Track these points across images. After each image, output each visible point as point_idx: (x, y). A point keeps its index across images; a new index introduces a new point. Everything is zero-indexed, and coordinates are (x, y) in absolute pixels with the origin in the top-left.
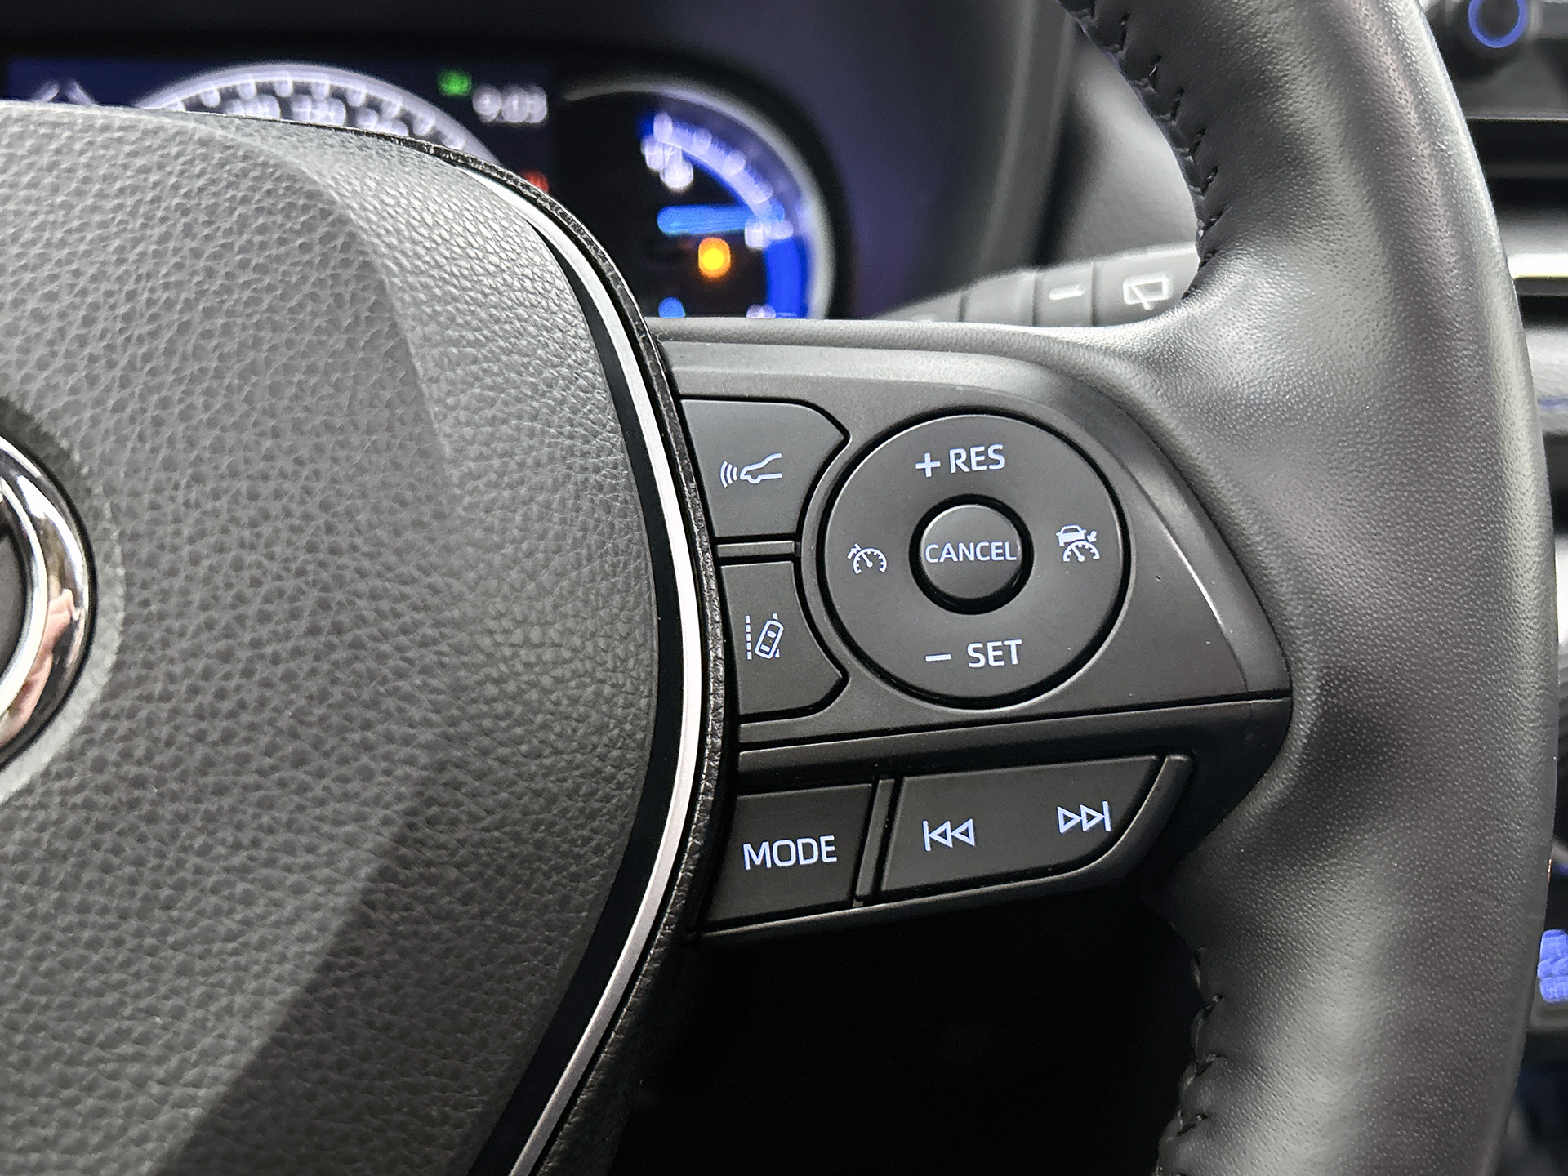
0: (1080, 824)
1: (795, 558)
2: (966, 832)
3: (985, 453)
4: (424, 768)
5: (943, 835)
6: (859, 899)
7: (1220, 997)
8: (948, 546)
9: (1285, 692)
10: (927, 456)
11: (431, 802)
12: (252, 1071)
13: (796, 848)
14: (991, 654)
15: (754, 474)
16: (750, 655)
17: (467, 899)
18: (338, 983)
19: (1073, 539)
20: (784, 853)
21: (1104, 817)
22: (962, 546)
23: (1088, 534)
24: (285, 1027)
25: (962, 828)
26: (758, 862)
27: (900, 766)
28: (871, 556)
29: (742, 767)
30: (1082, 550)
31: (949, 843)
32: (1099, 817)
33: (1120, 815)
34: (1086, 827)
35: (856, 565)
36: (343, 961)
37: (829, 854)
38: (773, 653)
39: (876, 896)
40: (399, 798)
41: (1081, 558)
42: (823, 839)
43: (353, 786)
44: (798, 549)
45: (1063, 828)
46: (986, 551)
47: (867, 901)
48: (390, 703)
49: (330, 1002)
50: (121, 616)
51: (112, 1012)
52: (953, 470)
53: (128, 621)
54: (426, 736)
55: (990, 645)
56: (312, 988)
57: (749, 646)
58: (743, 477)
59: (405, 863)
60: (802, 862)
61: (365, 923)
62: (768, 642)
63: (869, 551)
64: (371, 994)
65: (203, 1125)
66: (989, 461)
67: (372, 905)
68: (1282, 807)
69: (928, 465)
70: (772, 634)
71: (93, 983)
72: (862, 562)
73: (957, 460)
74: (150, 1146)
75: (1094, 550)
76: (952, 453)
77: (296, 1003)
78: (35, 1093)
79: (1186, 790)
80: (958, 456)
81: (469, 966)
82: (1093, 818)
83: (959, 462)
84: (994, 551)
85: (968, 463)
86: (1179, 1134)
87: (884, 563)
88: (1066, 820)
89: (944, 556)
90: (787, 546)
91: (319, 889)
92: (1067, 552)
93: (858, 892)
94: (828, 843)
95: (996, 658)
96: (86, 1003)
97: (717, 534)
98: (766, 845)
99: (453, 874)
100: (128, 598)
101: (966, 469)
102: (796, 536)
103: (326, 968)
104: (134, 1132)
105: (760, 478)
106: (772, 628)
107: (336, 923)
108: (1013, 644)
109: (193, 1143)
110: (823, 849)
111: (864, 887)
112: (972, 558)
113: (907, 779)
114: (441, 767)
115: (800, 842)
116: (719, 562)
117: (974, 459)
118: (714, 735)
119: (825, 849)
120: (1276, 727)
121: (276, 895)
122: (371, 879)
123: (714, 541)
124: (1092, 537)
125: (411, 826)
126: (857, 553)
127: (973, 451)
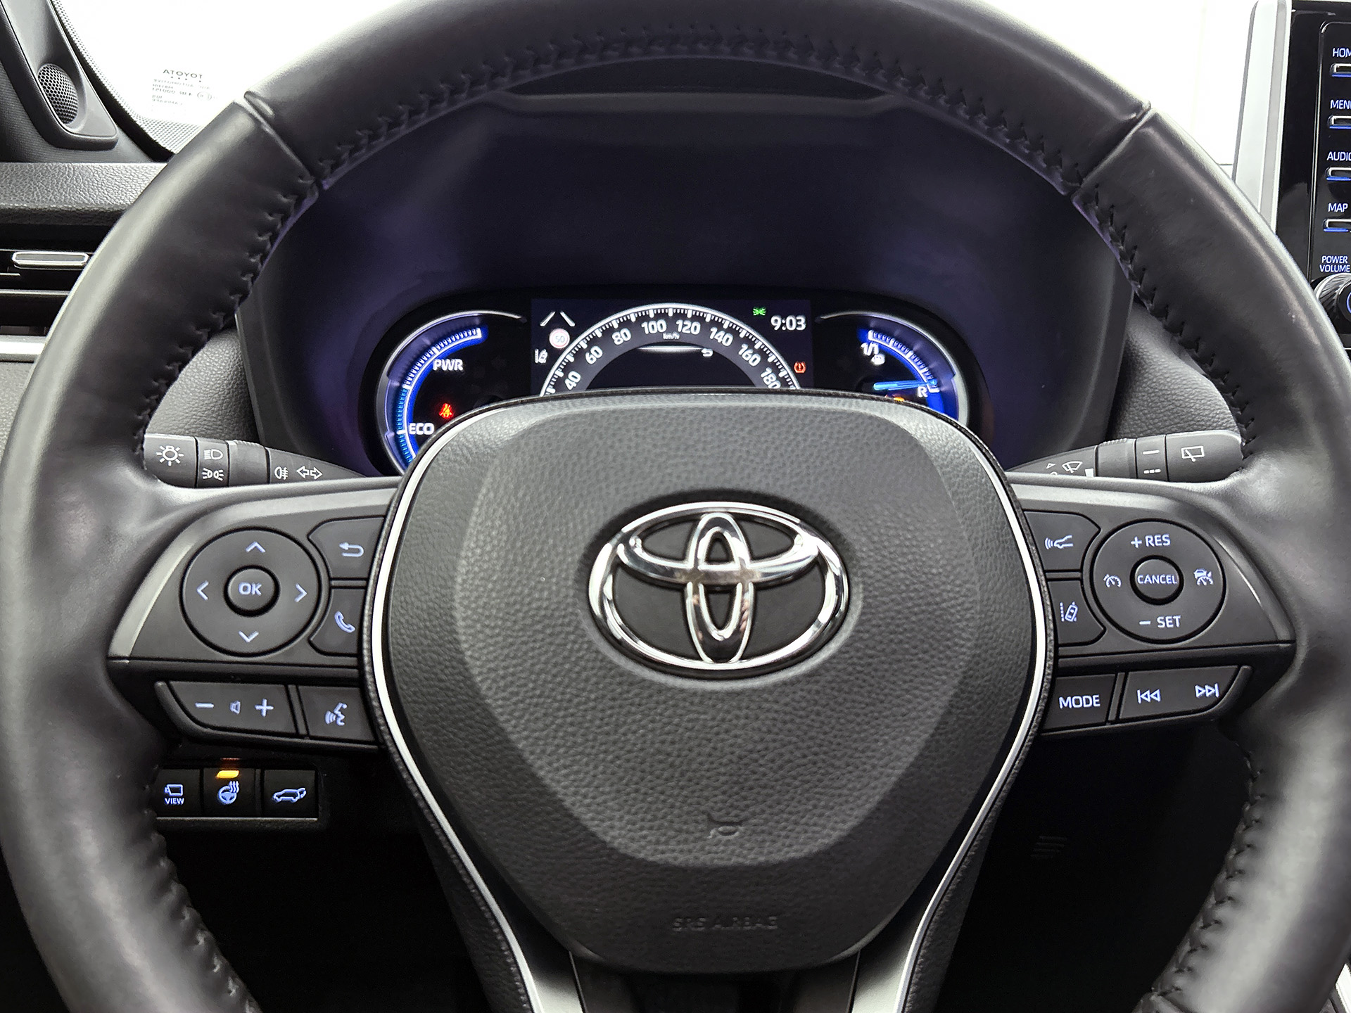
0: (1205, 693)
1: (1081, 580)
2: (1157, 696)
3: (1161, 538)
4: (968, 656)
5: (1146, 696)
6: (1109, 722)
7: (1261, 772)
8: (1148, 577)
9: (1293, 641)
10: (1136, 539)
11: (971, 669)
12: (912, 765)
13: (1082, 700)
14: (1168, 622)
15: (1061, 544)
16: (1063, 620)
17: (979, 707)
18: (941, 734)
19: (1201, 575)
20: (1077, 702)
21: (1216, 691)
22: (1153, 577)
23: (1207, 573)
24: (923, 749)
25: (1154, 694)
26: (1066, 705)
27: (1127, 667)
28: (1114, 580)
29: (1060, 665)
30: (1205, 580)
31: (1149, 700)
32: (1213, 691)
33: (1223, 689)
34: (1208, 694)
35: (1107, 584)
36: (942, 726)
37: (1097, 703)
38: (1072, 619)
39: (1117, 720)
40: (961, 667)
41: (1205, 583)
42: (1094, 697)
43: (944, 662)
44: (1082, 576)
45: (1198, 695)
46: (1164, 579)
47: (1112, 723)
48: (956, 632)
49: (938, 741)
50: (861, 596)
51: (863, 740)
52: (1147, 545)
53: (865, 598)
54: (969, 644)
55: (1167, 618)
56: (933, 735)
57: (1062, 616)
58: (1055, 545)
59: (963, 692)
60: (1085, 706)
61: (949, 713)
62: (1071, 614)
63: (1113, 577)
64: (950, 740)
65: (896, 784)
66: (1163, 542)
67: (952, 706)
68: (1291, 690)
69: (1136, 543)
70: (1072, 611)
71: (857, 729)
72: (1110, 582)
73: (1149, 540)
74: (878, 790)
75: (1210, 580)
76: (1147, 538)
77: (927, 741)
78: (839, 768)
79: (1249, 680)
80: (1149, 539)
81: (978, 733)
82: (1211, 691)
83: (1150, 542)
84: (1168, 580)
85: (1154, 542)
86: (1245, 830)
87: (1120, 583)
88: (1199, 691)
89: (1146, 581)
90: (1078, 575)
91: (934, 699)
92: (1199, 581)
93: (1109, 719)
94: (1096, 699)
95: (1170, 624)
96: (855, 736)
97: (1045, 568)
98: (1069, 698)
99: (975, 697)
100: (864, 589)
101: (1153, 545)
102: (1081, 570)
103: (937, 728)
104: (872, 784)
105: (1063, 546)
106: (1072, 608)
107: (941, 712)
108: (1177, 618)
109: (892, 790)
110: (1094, 701)
111: (1112, 717)
112: (1158, 582)
113: (1130, 673)
114: (974, 656)
115: (1084, 697)
116: (1047, 580)
117: (1156, 541)
118: (1050, 651)
119: (1095, 701)
120: (1289, 656)
121: (919, 700)
122: (952, 696)
123: (1045, 572)
124: (1210, 574)
125: (965, 678)
126: (1108, 578)
127: (1156, 537)
